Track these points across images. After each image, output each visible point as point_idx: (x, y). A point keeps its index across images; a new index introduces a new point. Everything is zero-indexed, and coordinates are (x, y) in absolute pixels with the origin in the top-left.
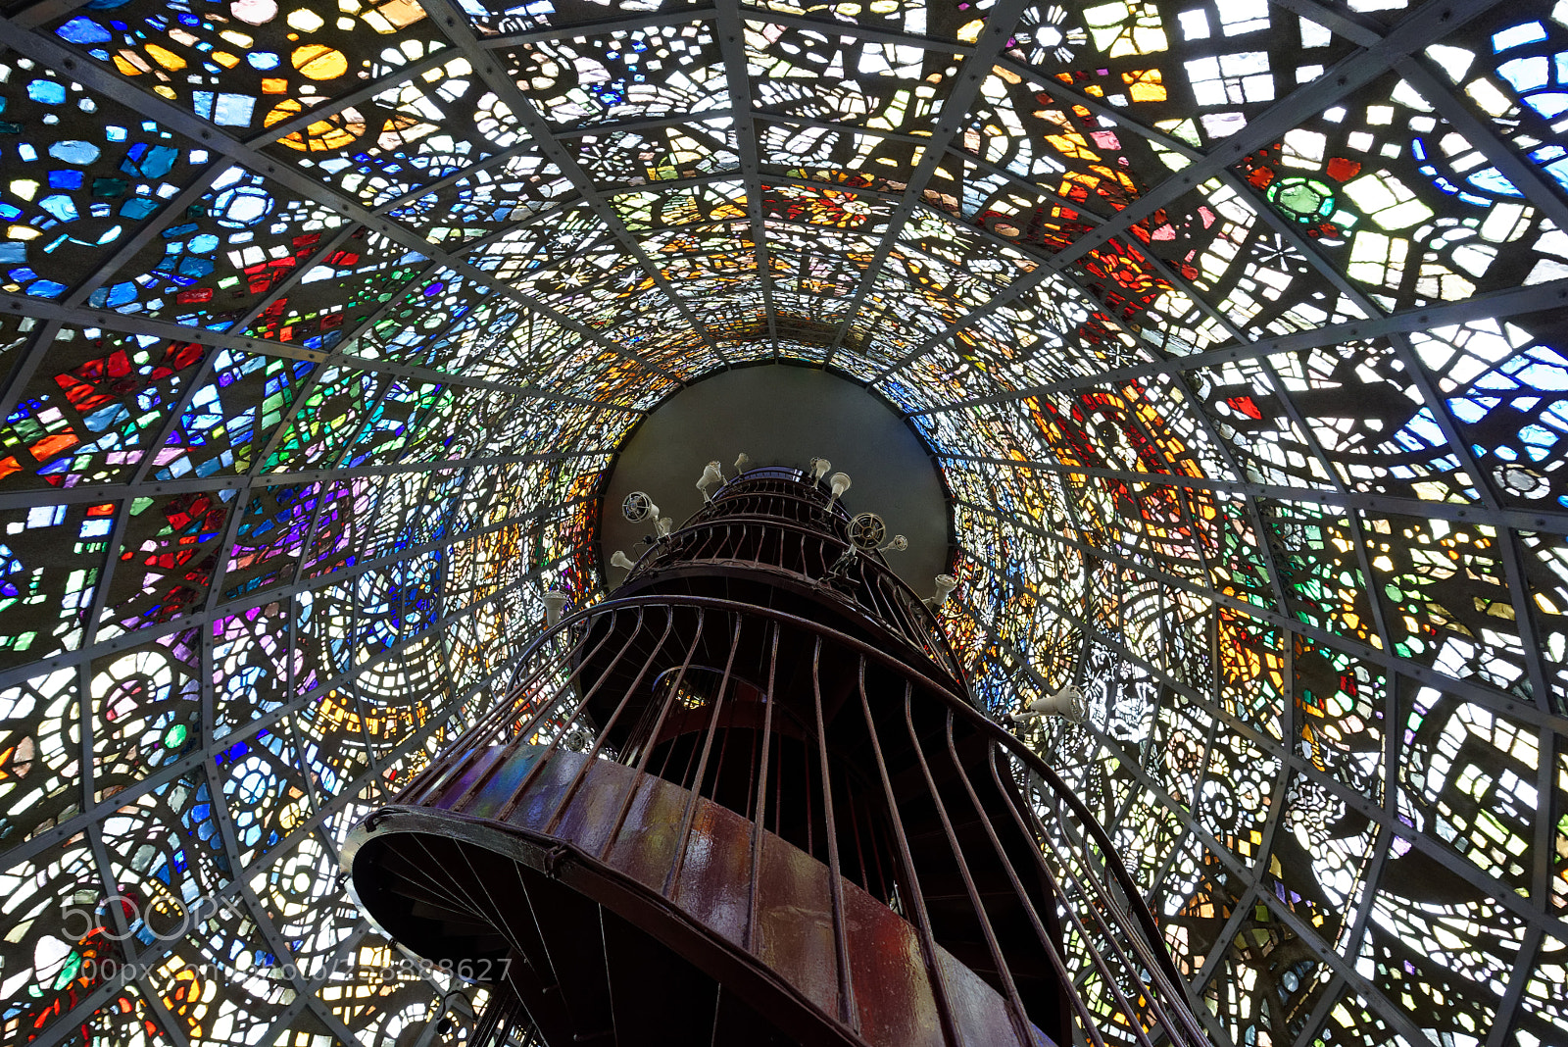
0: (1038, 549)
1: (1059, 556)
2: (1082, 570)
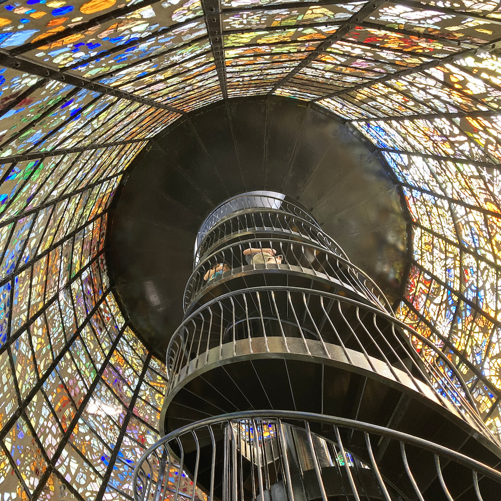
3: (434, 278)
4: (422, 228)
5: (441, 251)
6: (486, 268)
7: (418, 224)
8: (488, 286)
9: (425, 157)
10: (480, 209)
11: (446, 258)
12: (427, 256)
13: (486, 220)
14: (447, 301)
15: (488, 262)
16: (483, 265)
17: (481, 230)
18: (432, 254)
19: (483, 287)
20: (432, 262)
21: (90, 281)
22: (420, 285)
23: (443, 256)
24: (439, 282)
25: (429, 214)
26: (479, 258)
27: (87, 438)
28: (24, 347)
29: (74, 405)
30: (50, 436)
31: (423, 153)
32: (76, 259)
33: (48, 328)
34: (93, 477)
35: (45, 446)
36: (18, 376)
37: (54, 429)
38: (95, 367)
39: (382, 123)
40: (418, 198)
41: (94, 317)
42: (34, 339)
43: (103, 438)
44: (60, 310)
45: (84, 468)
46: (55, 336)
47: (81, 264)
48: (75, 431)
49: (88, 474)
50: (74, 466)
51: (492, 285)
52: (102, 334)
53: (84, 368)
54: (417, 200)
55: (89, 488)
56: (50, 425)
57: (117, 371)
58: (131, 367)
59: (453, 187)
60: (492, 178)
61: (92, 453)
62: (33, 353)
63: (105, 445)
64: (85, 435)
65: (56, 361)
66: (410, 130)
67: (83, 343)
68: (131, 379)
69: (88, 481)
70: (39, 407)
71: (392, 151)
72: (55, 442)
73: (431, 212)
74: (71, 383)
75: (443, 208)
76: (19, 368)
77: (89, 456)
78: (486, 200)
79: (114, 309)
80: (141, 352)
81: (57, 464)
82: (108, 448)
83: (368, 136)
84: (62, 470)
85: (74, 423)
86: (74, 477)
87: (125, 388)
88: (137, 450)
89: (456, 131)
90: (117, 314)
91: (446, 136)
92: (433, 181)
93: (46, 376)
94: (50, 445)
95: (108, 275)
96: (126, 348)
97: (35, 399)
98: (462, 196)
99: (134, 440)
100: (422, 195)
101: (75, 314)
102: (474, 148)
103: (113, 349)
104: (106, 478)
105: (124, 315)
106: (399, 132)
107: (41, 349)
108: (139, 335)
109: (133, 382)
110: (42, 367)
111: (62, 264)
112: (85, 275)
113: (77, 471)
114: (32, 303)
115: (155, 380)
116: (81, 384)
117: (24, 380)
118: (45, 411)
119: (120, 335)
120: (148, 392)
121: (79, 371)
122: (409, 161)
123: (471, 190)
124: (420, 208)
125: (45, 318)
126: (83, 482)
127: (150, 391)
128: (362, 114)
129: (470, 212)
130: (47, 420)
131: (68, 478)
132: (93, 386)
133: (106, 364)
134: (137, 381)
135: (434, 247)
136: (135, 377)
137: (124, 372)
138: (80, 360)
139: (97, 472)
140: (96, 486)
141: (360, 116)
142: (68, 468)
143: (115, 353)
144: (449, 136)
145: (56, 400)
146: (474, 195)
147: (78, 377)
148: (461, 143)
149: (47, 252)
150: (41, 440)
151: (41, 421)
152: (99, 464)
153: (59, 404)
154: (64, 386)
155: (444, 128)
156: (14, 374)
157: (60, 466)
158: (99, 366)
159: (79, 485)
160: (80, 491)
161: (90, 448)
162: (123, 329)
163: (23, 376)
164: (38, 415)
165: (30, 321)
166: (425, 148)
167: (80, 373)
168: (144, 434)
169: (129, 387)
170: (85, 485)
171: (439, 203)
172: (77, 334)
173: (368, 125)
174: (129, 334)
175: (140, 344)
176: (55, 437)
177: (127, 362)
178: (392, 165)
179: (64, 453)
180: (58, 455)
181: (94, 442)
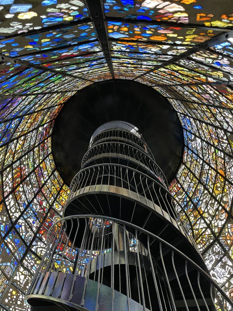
0: (210, 202)
1: (217, 210)
2: (225, 220)
3: (182, 187)
4: (186, 166)
5: (190, 178)
6: (207, 193)
7: (184, 164)
8: (204, 201)
9: (202, 140)
10: (216, 170)
11: (191, 183)
12: (183, 178)
13: (216, 176)
14: (183, 199)
15: (209, 192)
16: (206, 192)
17: (212, 179)
18: (185, 178)
19: (202, 201)
20: (184, 181)
21: (46, 129)
22: (175, 188)
23: (190, 181)
24: (184, 190)
25: (191, 162)
26: (205, 188)
27: (21, 193)
28: (13, 146)
29: (21, 178)
30: (8, 187)
31: (203, 138)
32: (46, 118)
33: (24, 142)
34: (18, 211)
35: (5, 190)
36: (6, 157)
37: (10, 185)
38: (34, 165)
39: (192, 120)
40: (190, 154)
41: (42, 144)
42: (18, 144)
43: (27, 196)
44: (31, 137)
45: (15, 206)
46: (26, 146)
47: (46, 121)
48: (18, 189)
49: (16, 209)
50: (12, 203)
51: (206, 201)
52: (41, 153)
53: (30, 164)
54: (189, 155)
55: (15, 214)
56: (10, 182)
57: (41, 171)
58: (47, 171)
59: (209, 157)
60: (229, 162)
61: (21, 200)
62: (15, 150)
63: (27, 199)
64: (21, 192)
65: (21, 157)
66: (203, 128)
67: (34, 154)
68: (45, 176)
69: (16, 212)
70: (8, 173)
71: (188, 131)
72: (9, 190)
73: (193, 162)
74: (23, 168)
75: (200, 163)
76: (8, 154)
77: (19, 201)
78: (221, 168)
79: (50, 145)
80: (53, 167)
81: (6, 200)
82: (27, 201)
83: (181, 121)
84: (7, 203)
85: (19, 185)
86: (11, 208)
87: (42, 179)
88: (38, 206)
89: (225, 138)
90: (50, 147)
91: (218, 137)
92: (200, 151)
93: (16, 162)
94: (7, 191)
95: (53, 130)
96: (48, 163)
97: (8, 169)
98: (211, 162)
99: (38, 201)
100: (192, 154)
101: (35, 140)
102: (228, 147)
103: (43, 160)
104: (22, 213)
105: (52, 148)
106: (197, 126)
107: (18, 150)
108: (55, 159)
109: (46, 178)
110: (16, 158)
111: (40, 118)
112: (45, 126)
113: (13, 206)
114: (24, 130)
115: (54, 180)
116: (27, 170)
117: (8, 160)
118: (10, 176)
119: (48, 156)
120: (50, 184)
121: (28, 164)
122: (194, 138)
123: (216, 162)
124: (189, 158)
125: (25, 138)
126: (13, 211)
127: (51, 184)
128: (185, 112)
129: (211, 170)
130: (9, 180)
131: (8, 207)
132: (31, 173)
133: (39, 166)
134: (47, 178)
135: (188, 175)
136: (47, 176)
137: (44, 172)
138: (30, 160)
139: (20, 209)
140: (17, 215)
141: (184, 112)
142: (10, 203)
143: (43, 163)
144: (220, 138)
145: (16, 173)
146: (216, 164)
147: (27, 167)
148: (224, 143)
149: (38, 111)
150: (4, 187)
151: (7, 179)
152: (21, 206)
153: (16, 175)
154: (21, 168)
155: (220, 134)
156: (5, 156)
157: (7, 201)
158: (36, 166)
159: (11, 212)
160: (11, 214)
161: (21, 198)
162: (50, 154)
163: (8, 159)
164: (7, 177)
165: (20, 136)
166: (205, 137)
167: (28, 166)
168: (43, 201)
169: (44, 179)
170: (13, 213)
171: (198, 160)
172: (33, 149)
173: (185, 117)
174: (51, 157)
175: (53, 163)
176: (10, 188)
177: (46, 168)
178: (185, 136)
179: (11, 196)
180: (8, 196)
181: (23, 196)
